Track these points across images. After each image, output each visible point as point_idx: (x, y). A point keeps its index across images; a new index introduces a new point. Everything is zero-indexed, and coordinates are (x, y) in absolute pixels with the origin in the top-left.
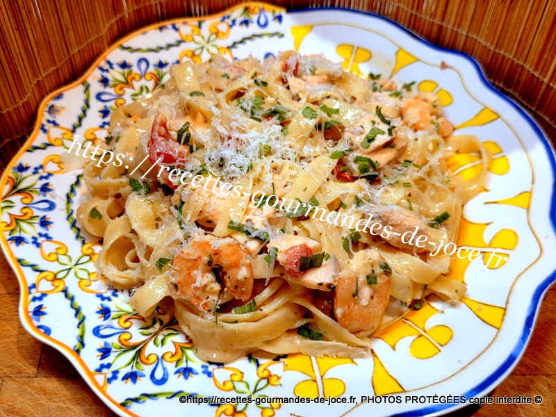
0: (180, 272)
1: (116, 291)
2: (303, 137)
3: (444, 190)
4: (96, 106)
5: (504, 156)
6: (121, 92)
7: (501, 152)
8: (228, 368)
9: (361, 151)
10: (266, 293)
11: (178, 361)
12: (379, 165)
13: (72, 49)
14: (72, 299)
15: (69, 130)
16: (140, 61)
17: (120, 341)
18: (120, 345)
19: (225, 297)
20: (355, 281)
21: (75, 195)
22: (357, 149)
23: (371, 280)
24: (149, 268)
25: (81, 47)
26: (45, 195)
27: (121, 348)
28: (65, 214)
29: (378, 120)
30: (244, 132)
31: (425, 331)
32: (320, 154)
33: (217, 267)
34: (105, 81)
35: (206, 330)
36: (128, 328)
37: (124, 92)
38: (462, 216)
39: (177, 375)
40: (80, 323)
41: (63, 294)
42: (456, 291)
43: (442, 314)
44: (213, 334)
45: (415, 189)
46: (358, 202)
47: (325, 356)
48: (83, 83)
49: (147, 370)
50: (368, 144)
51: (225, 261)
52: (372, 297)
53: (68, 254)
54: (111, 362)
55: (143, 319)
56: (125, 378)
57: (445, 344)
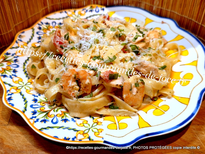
0: (64, 81)
1: (40, 94)
2: (111, 38)
3: (164, 59)
4: (36, 36)
5: (186, 50)
6: (46, 32)
7: (185, 48)
8: (81, 120)
9: (132, 43)
10: (97, 91)
11: (62, 117)
12: (139, 47)
13: (28, 16)
14: (23, 96)
15: (26, 43)
16: (53, 22)
17: (40, 110)
18: (40, 111)
19: (81, 92)
20: (130, 84)
21: (27, 63)
22: (131, 42)
23: (137, 85)
24: (52, 82)
25: (32, 16)
26: (15, 63)
27: (41, 112)
28: (22, 69)
29: (138, 32)
30: (89, 35)
31: (158, 107)
32: (117, 44)
33: (78, 79)
34: (40, 28)
35: (74, 104)
36: (44, 106)
37: (47, 32)
38: (171, 70)
39: (62, 121)
40: (25, 103)
41: (20, 94)
42: (170, 92)
43: (165, 101)
44: (76, 106)
45: (153, 57)
46: (132, 60)
47: (120, 116)
48: (32, 29)
49: (50, 119)
50: (135, 40)
51: (81, 77)
52: (137, 92)
53: (23, 81)
54: (36, 116)
55: (50, 103)
56: (41, 121)
57: (167, 111)
